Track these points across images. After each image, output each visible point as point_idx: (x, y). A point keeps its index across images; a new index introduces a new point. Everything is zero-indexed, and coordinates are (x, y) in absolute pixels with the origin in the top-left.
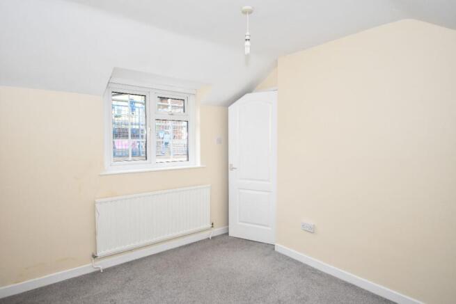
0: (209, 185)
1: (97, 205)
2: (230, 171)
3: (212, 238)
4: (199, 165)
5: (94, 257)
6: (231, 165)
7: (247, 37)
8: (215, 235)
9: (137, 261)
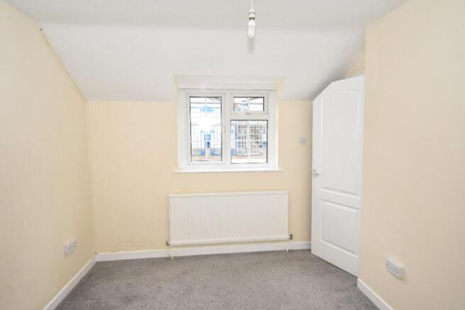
0: (287, 192)
1: (171, 201)
2: (313, 178)
3: (289, 251)
4: (277, 169)
5: (168, 244)
6: (315, 171)
7: (252, 16)
8: (293, 248)
9: (206, 256)
